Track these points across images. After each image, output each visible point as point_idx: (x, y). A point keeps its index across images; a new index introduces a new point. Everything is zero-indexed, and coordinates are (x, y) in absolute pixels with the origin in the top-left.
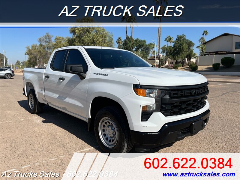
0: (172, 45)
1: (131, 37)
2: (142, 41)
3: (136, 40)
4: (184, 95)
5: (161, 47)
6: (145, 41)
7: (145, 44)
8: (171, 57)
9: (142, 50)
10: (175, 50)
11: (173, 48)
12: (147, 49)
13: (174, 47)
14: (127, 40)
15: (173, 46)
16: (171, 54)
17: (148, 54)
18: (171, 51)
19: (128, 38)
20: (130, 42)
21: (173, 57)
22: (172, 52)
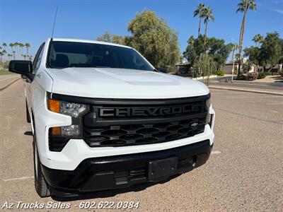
0: (259, 45)
1: (205, 36)
2: (218, 41)
3: (211, 40)
4: (129, 114)
5: (243, 49)
6: (223, 41)
7: (222, 45)
8: (256, 61)
9: (218, 53)
10: (263, 52)
11: (259, 50)
12: (225, 51)
13: (262, 48)
14: (199, 39)
15: (260, 47)
16: (257, 58)
17: (226, 58)
18: (256, 54)
19: (200, 36)
20: (203, 41)
21: (260, 62)
22: (258, 55)
